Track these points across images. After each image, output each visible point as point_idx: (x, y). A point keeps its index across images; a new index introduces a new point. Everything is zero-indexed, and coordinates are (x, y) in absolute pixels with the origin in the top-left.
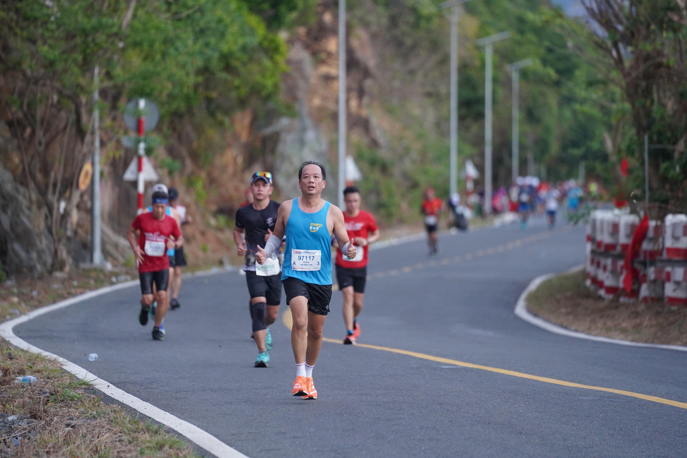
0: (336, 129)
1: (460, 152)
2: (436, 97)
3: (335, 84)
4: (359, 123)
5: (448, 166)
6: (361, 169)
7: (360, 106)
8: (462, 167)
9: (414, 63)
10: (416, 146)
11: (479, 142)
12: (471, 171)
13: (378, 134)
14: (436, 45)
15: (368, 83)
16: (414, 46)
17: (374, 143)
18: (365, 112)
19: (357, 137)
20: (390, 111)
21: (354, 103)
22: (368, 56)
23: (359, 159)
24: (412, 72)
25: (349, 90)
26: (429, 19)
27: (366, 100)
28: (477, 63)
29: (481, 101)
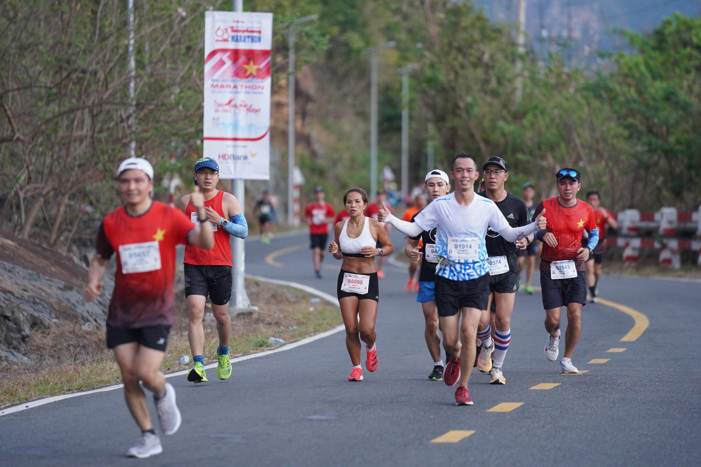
0: (286, 143)
1: (380, 160)
2: (363, 115)
3: (285, 110)
4: (304, 139)
5: (369, 171)
6: (304, 174)
7: (303, 125)
8: (380, 171)
9: (345, 89)
10: (346, 156)
11: (397, 151)
12: (388, 174)
13: (317, 147)
14: (363, 72)
15: (310, 107)
16: (347, 74)
17: (314, 154)
18: (307, 130)
19: (302, 150)
20: (327, 128)
21: (299, 124)
22: (310, 86)
23: (302, 166)
24: (345, 96)
25: (296, 113)
26: (358, 51)
27: (308, 120)
28: (397, 86)
29: (399, 117)
